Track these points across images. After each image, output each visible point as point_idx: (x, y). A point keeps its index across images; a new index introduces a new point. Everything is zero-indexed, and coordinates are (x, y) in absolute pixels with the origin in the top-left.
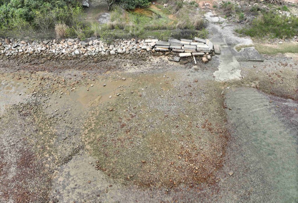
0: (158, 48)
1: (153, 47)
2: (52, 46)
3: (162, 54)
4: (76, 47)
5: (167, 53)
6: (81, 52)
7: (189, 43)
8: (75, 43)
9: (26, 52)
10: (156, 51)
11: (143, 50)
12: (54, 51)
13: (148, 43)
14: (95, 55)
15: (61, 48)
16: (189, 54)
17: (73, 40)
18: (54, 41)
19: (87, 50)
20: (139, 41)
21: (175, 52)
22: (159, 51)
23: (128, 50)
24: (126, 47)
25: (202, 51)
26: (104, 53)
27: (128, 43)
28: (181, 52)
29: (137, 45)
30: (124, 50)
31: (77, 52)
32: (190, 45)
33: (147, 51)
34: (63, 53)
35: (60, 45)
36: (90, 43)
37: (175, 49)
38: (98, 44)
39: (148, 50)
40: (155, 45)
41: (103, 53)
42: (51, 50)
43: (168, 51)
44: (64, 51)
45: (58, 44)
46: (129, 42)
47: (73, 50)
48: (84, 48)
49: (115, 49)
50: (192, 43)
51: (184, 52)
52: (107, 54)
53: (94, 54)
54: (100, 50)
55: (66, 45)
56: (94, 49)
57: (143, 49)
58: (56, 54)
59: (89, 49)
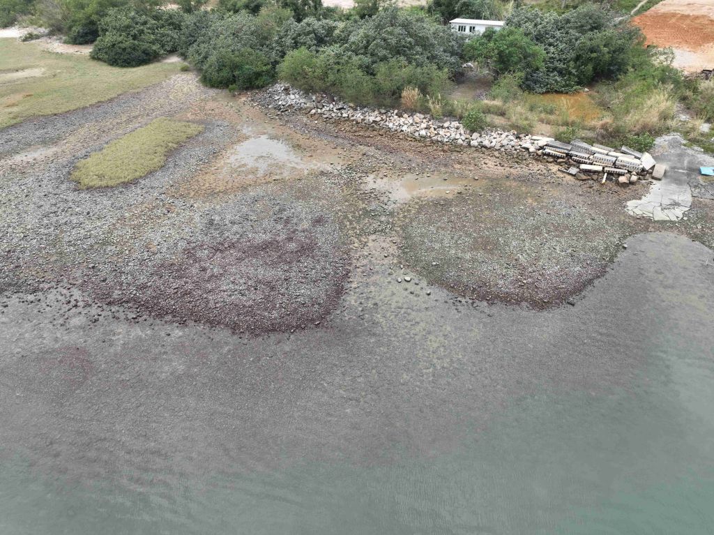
0: (548, 150)
1: (542, 148)
2: (391, 118)
3: (552, 160)
4: (424, 125)
5: (561, 160)
6: (429, 134)
7: (606, 152)
8: (424, 121)
9: (352, 118)
10: (544, 154)
11: (524, 150)
12: (391, 125)
13: (535, 140)
14: (447, 142)
15: (402, 124)
16: (600, 168)
17: (422, 116)
18: (396, 111)
19: (438, 134)
20: (522, 136)
21: (575, 161)
22: (548, 155)
23: (499, 145)
24: (499, 139)
25: (625, 168)
26: (462, 142)
27: (504, 136)
28: (585, 163)
29: (516, 141)
30: (493, 144)
31: (423, 133)
32: (607, 155)
33: (529, 153)
34: (402, 131)
35: (402, 120)
36: (446, 125)
37: (577, 156)
38: (458, 128)
39: (531, 150)
40: (546, 145)
41: (460, 141)
42: (387, 123)
43: (563, 158)
44: (404, 128)
45: (399, 117)
46: (506, 134)
47: (418, 129)
48: (435, 129)
49: (479, 140)
50: (613, 153)
51: (591, 164)
52: (465, 144)
53: (446, 140)
54: (458, 136)
55: (411, 121)
56: (448, 134)
57: (524, 148)
58: (393, 130)
59: (442, 132)
